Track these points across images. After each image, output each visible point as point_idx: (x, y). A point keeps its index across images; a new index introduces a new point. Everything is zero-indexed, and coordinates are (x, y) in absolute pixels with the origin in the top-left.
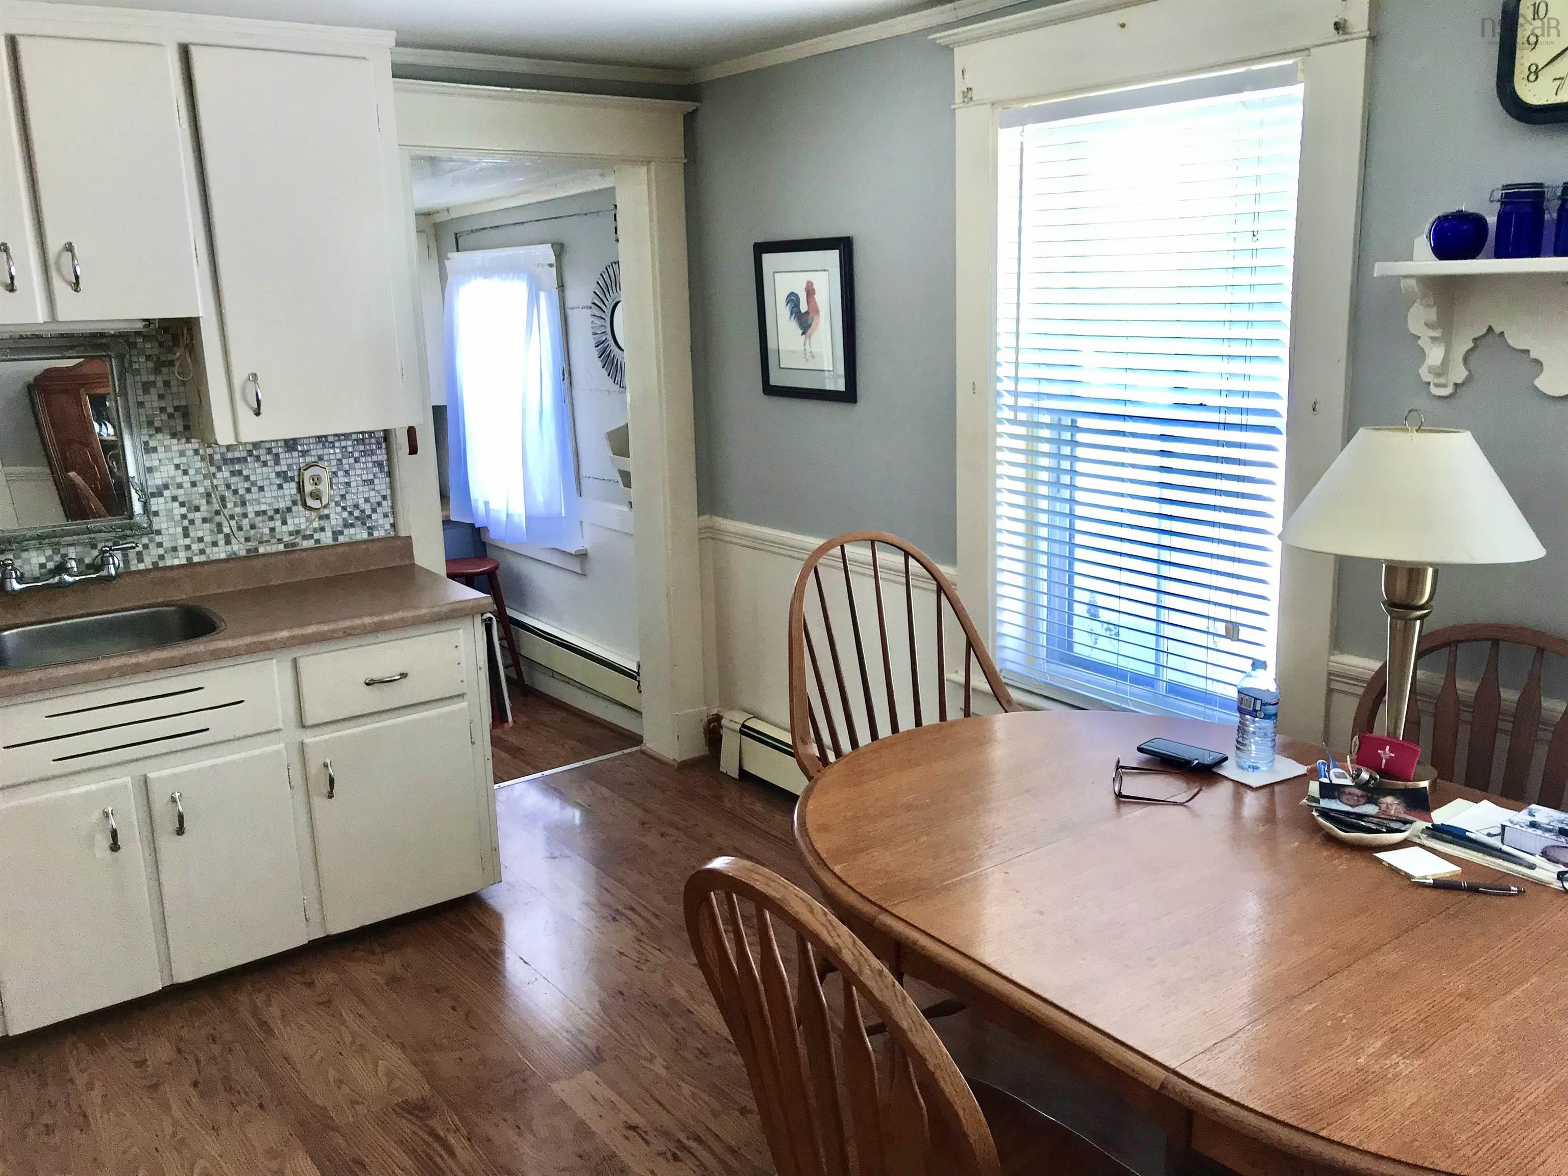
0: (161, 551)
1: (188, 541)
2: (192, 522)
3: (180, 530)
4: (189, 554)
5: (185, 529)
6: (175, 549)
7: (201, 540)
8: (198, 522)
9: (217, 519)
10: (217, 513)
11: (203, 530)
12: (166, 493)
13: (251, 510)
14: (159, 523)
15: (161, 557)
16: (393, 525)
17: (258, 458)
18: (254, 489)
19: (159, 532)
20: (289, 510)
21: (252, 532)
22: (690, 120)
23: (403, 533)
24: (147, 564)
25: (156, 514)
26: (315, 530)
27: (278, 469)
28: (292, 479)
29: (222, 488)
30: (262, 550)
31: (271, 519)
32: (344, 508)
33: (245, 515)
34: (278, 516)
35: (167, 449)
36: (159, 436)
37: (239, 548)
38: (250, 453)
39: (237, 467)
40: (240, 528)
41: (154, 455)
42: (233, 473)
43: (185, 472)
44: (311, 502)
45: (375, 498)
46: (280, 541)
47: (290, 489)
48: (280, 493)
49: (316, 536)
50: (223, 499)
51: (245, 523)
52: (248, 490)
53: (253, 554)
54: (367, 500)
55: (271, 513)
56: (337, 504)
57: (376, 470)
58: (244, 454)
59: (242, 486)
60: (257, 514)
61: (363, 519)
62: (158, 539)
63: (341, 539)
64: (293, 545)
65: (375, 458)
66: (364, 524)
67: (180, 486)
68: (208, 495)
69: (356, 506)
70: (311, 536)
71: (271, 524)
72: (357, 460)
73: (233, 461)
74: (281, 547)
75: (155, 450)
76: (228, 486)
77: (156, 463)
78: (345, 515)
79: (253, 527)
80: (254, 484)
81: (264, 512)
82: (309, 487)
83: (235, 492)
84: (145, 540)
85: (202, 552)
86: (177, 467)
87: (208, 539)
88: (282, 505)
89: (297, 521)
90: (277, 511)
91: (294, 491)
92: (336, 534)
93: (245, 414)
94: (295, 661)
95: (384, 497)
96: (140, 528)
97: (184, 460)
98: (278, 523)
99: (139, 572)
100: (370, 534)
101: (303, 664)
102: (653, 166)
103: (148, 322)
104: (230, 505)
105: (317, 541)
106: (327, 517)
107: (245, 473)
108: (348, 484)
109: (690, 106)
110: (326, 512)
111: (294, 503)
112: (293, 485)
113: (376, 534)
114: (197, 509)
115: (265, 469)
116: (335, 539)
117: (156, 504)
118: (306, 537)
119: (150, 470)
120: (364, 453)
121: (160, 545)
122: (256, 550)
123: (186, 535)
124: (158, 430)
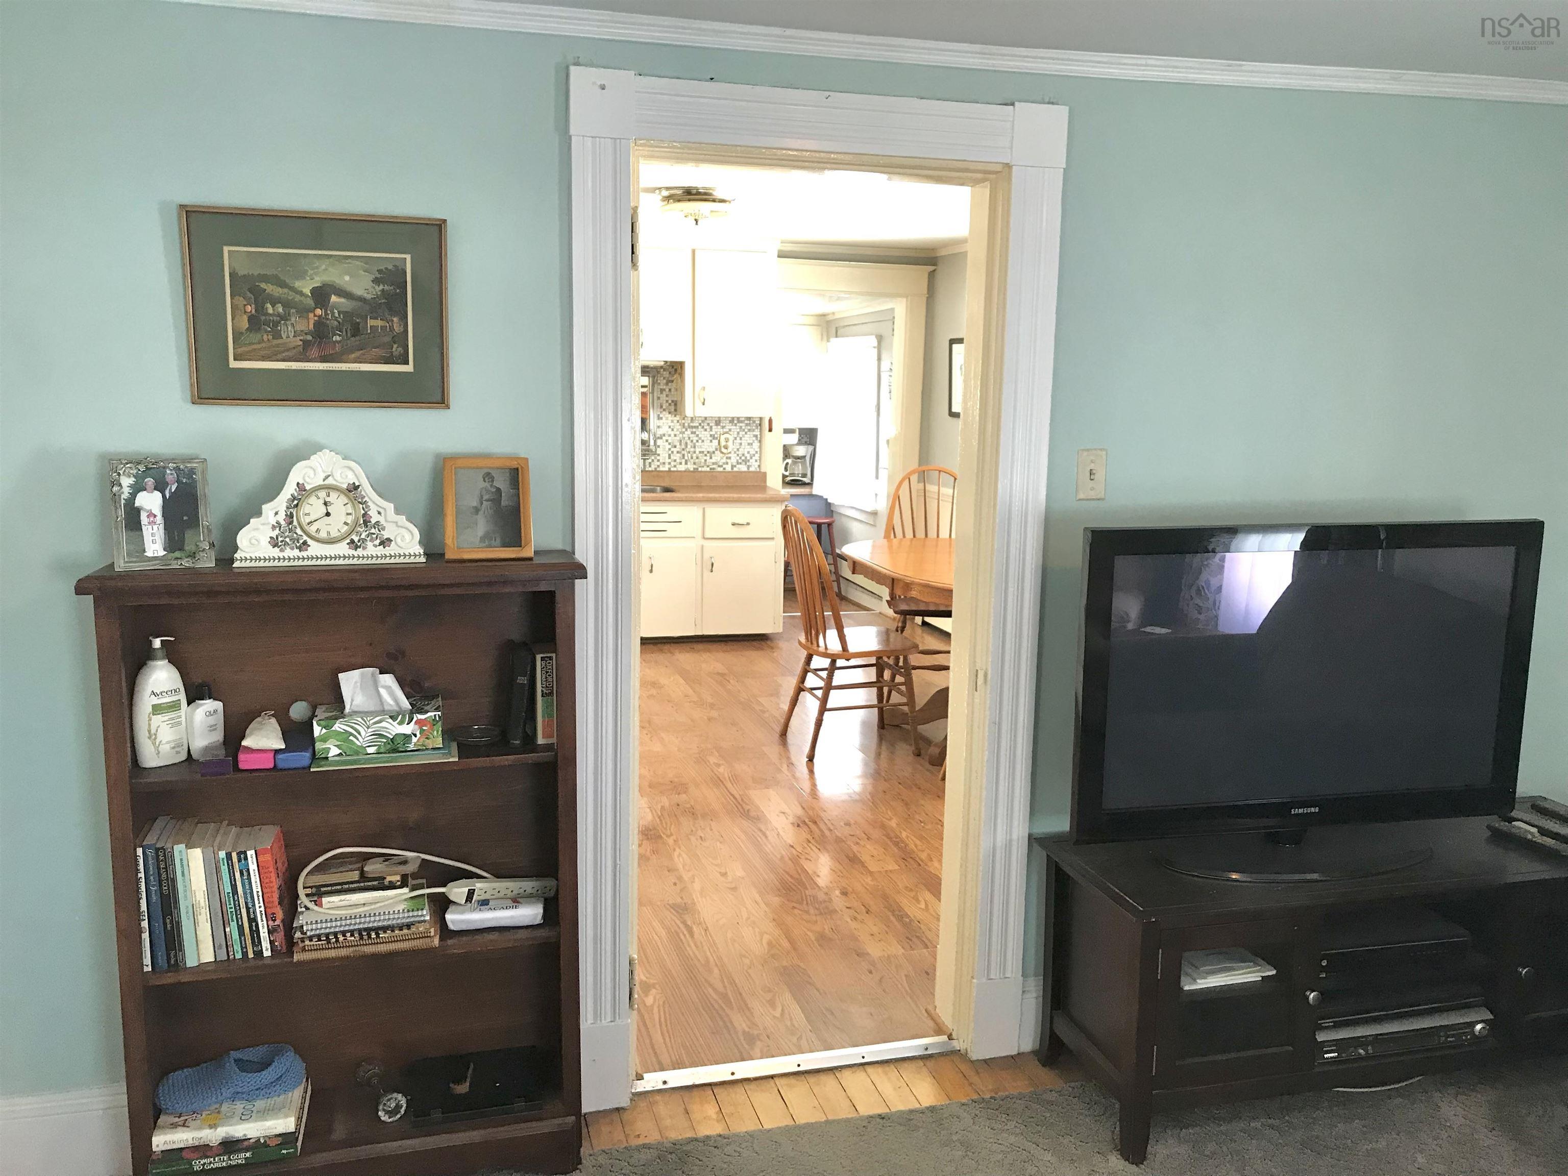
0: (658, 463)
1: (670, 461)
2: (672, 452)
3: (667, 455)
4: (669, 466)
5: (669, 455)
6: (664, 463)
7: (675, 461)
8: (675, 452)
9: (683, 452)
10: (683, 450)
11: (677, 457)
12: (664, 438)
13: (698, 450)
14: (659, 451)
15: (658, 466)
16: (759, 466)
17: (703, 427)
18: (700, 441)
19: (659, 455)
20: (714, 452)
21: (697, 460)
22: (932, 275)
23: (763, 470)
24: (653, 468)
25: (659, 447)
26: (724, 463)
27: (711, 433)
28: (717, 438)
29: (687, 438)
30: (700, 469)
31: (706, 455)
32: (738, 455)
33: (695, 452)
34: (708, 455)
35: (667, 419)
36: (664, 413)
37: (691, 467)
38: (700, 424)
39: (694, 430)
40: (692, 458)
41: (661, 421)
42: (692, 433)
43: (673, 430)
44: (724, 450)
45: (752, 452)
46: (708, 466)
47: (715, 442)
48: (711, 444)
49: (724, 466)
50: (686, 443)
51: (694, 455)
52: (697, 441)
53: (696, 470)
54: (748, 452)
55: (706, 453)
56: (735, 453)
57: (754, 438)
58: (698, 424)
59: (695, 439)
60: (700, 452)
61: (746, 461)
62: (658, 458)
63: (735, 469)
64: (714, 469)
65: (754, 433)
66: (746, 464)
67: (670, 436)
68: (681, 441)
69: (743, 455)
70: (722, 466)
71: (705, 458)
72: (746, 433)
73: (693, 427)
74: (708, 469)
75: (662, 418)
76: (689, 438)
77: (661, 424)
78: (738, 458)
79: (697, 458)
80: (700, 438)
81: (703, 452)
82: (723, 443)
83: (692, 441)
84: (653, 458)
85: (675, 466)
86: (670, 427)
87: (678, 461)
88: (711, 450)
89: (716, 458)
90: (708, 452)
91: (717, 444)
92: (733, 466)
93: (698, 403)
94: (704, 509)
95: (757, 452)
96: (652, 451)
97: (672, 424)
98: (708, 458)
99: (649, 471)
100: (748, 468)
101: (706, 510)
102: (909, 298)
103: (666, 362)
104: (689, 447)
105: (724, 469)
106: (730, 458)
107: (697, 433)
108: (741, 444)
109: (932, 268)
110: (729, 455)
111: (716, 450)
112: (717, 441)
113: (752, 469)
114: (675, 447)
115: (706, 433)
116: (732, 469)
117: (659, 442)
118: (719, 466)
119: (659, 427)
120: (749, 430)
121: (658, 461)
122: (697, 469)
123: (670, 458)
124: (664, 410)
